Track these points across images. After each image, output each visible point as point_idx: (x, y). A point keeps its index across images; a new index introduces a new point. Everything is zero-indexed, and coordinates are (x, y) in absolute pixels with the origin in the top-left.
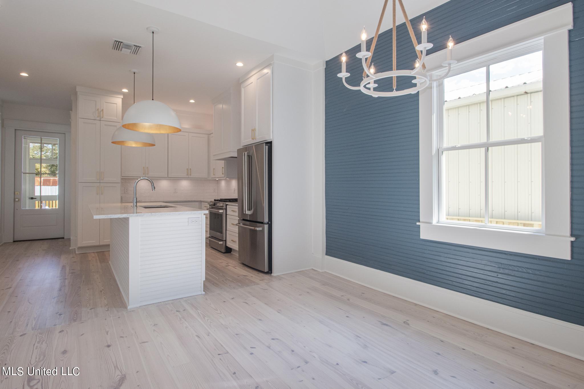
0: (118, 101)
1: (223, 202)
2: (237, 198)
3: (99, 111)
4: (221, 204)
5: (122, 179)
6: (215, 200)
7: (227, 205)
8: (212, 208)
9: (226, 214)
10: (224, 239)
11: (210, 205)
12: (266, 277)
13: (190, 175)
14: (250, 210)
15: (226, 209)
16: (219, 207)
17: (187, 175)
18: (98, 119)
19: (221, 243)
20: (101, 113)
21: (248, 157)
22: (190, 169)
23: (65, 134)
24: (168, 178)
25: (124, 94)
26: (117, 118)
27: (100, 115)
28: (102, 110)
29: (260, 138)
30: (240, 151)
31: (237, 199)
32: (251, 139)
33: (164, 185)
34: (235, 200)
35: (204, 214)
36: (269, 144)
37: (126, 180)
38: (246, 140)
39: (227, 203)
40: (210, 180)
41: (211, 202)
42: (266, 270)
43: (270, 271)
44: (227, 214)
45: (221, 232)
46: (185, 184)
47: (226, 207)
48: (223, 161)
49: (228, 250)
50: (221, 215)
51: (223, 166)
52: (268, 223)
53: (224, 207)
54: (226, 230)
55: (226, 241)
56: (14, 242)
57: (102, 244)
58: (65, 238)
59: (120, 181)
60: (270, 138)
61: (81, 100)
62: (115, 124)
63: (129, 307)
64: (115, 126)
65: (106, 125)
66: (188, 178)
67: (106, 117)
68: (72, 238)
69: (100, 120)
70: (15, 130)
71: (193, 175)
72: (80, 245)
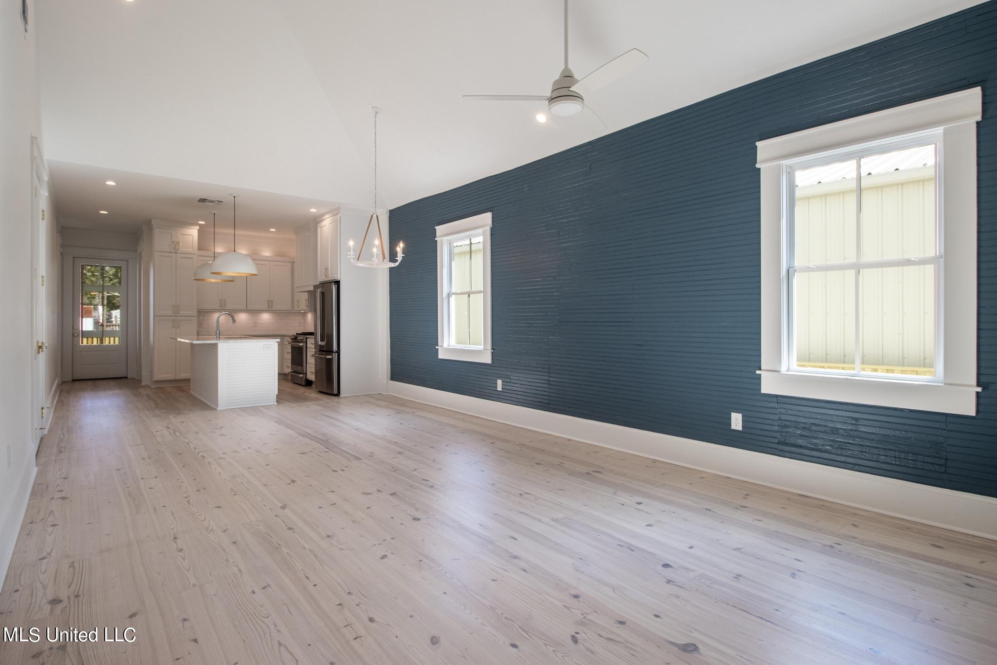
0: (193, 232)
1: (304, 336)
2: (313, 331)
3: (175, 243)
4: (301, 338)
5: (198, 312)
6: (297, 334)
7: (307, 338)
8: (294, 342)
9: (306, 348)
10: (305, 372)
11: (292, 339)
12: (335, 399)
13: (272, 307)
14: (323, 341)
15: (306, 342)
16: (300, 341)
17: (268, 307)
18: (174, 251)
19: (301, 375)
20: (177, 245)
21: (321, 294)
22: (272, 301)
23: (127, 261)
24: (247, 310)
25: (200, 225)
26: (192, 249)
27: (175, 245)
28: (178, 242)
29: (331, 278)
30: (316, 287)
31: (313, 333)
32: (324, 277)
33: (242, 317)
34: (311, 334)
35: (277, 342)
36: (338, 283)
37: (203, 313)
38: (322, 278)
39: (307, 336)
40: (295, 313)
41: (293, 335)
42: (335, 392)
43: (338, 394)
44: (308, 347)
45: (301, 365)
46: (266, 317)
47: (306, 340)
48: (307, 293)
49: (309, 383)
50: (301, 348)
51: (307, 298)
52: (337, 352)
53: (304, 341)
54: (306, 363)
55: (306, 374)
56: (73, 380)
57: (178, 378)
58: (129, 377)
59: (195, 314)
60: (338, 278)
61: (157, 233)
62: (190, 256)
63: (218, 409)
64: (191, 258)
65: (182, 258)
66: (269, 310)
67: (181, 250)
68: (145, 374)
69: (176, 253)
70: (74, 257)
71: (275, 308)
72: (156, 378)
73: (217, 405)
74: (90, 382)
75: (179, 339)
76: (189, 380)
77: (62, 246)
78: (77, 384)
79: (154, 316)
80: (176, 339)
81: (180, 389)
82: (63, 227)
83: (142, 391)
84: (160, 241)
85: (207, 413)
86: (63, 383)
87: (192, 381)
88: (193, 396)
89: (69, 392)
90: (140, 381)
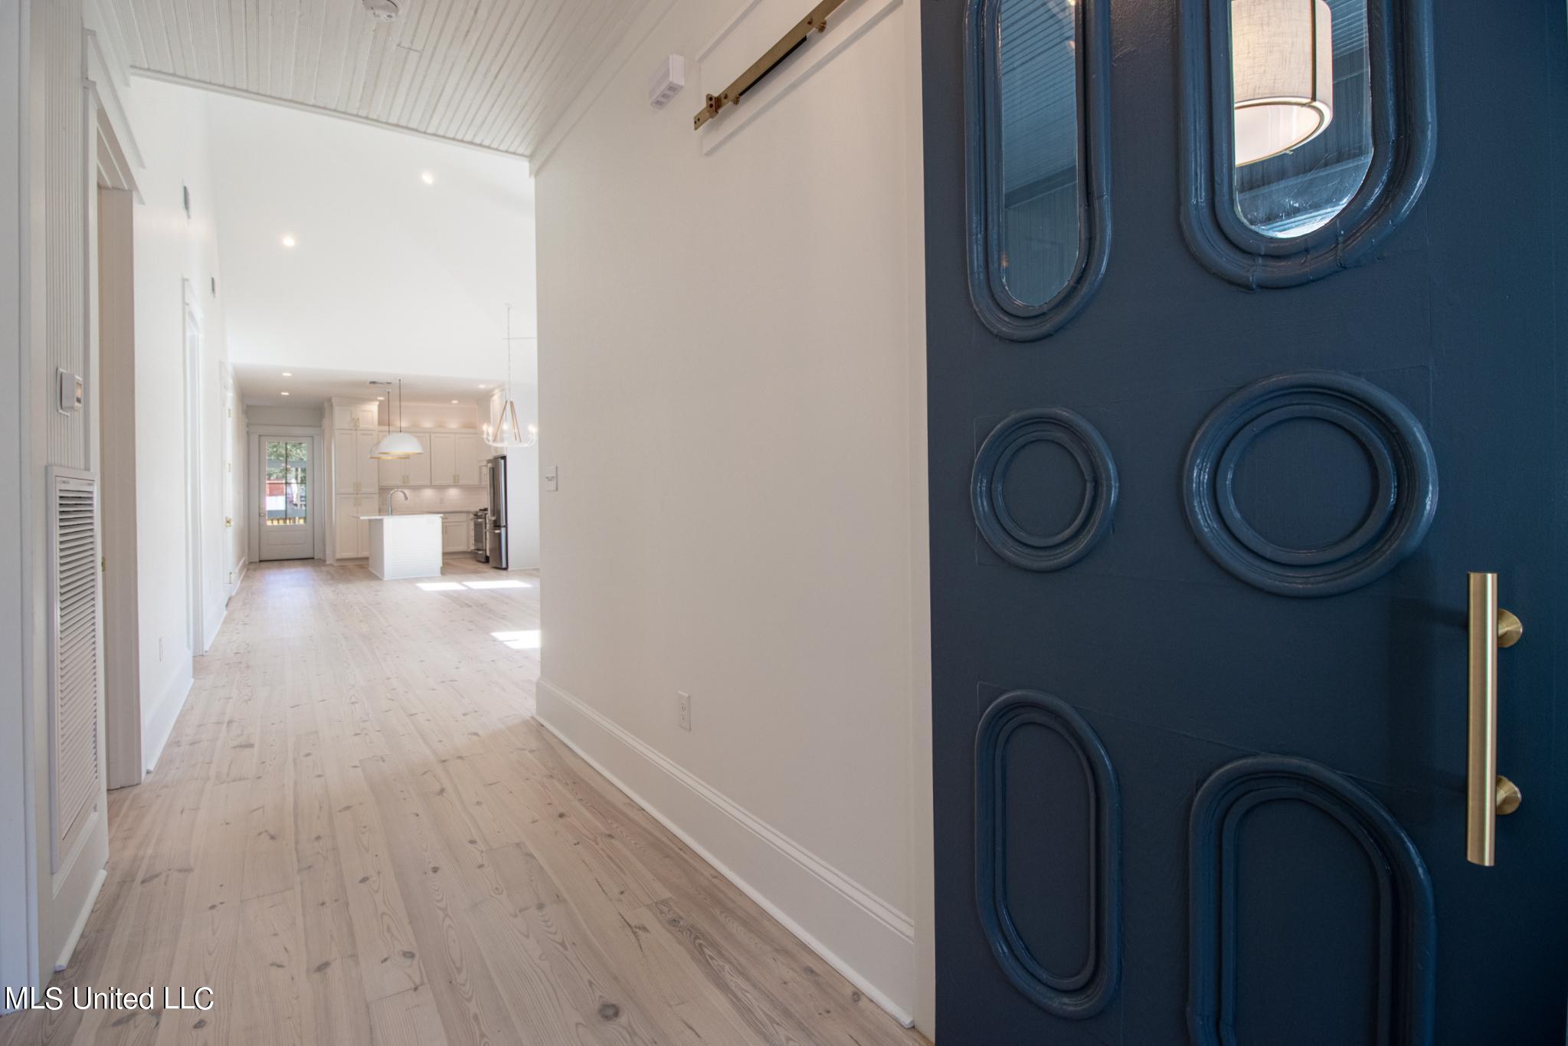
0: (373, 408)
1: (482, 512)
2: (488, 507)
3: (355, 420)
4: (481, 514)
5: (380, 489)
6: (478, 511)
8: (476, 519)
10: (484, 548)
11: (475, 516)
12: (504, 572)
13: (457, 482)
14: (496, 516)
15: (484, 519)
16: (480, 518)
17: (454, 482)
18: (354, 429)
19: (481, 552)
20: (357, 422)
24: (431, 486)
25: (378, 402)
26: (372, 425)
27: (355, 422)
28: (358, 420)
29: (500, 453)
30: (490, 462)
32: (495, 452)
33: (428, 494)
34: (487, 510)
36: (504, 458)
37: (385, 491)
38: (493, 453)
39: (485, 513)
41: (475, 512)
42: (504, 566)
43: (506, 569)
44: (485, 523)
45: (482, 542)
46: (453, 493)
47: (484, 516)
48: (483, 469)
49: (486, 560)
50: (481, 525)
52: (505, 526)
54: (485, 539)
55: (485, 550)
56: (260, 561)
57: (360, 556)
58: (316, 557)
59: (377, 491)
60: (505, 453)
61: (337, 411)
62: (370, 432)
63: (385, 579)
64: (371, 434)
65: (362, 434)
66: (456, 485)
67: (362, 426)
68: (328, 552)
69: (356, 430)
70: (260, 436)
71: (462, 482)
72: (338, 556)
73: (383, 576)
74: (276, 563)
75: (362, 518)
76: (367, 559)
77: (248, 425)
78: (263, 565)
79: (336, 494)
80: (359, 518)
81: (361, 567)
82: (248, 406)
83: (323, 568)
84: (340, 419)
85: (374, 584)
86: (251, 563)
87: (370, 560)
88: (371, 573)
89: (255, 570)
90: (325, 561)
